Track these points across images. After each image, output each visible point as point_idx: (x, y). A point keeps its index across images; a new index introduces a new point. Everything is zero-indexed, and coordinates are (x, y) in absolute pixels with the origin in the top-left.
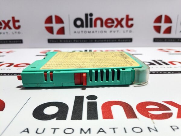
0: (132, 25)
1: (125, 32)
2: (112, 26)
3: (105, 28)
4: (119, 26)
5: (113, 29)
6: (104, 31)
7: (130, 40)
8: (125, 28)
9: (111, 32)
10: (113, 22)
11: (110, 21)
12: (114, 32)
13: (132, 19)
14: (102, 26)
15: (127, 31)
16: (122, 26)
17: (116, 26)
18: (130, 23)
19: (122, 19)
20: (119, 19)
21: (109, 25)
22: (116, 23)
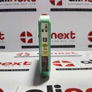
0: (74, 37)
1: (70, 41)
2: (62, 38)
3: (57, 39)
4: (66, 38)
5: (63, 39)
6: (57, 41)
7: (74, 46)
8: (70, 39)
9: (61, 41)
10: (63, 35)
11: (60, 35)
12: (64, 41)
13: (74, 34)
14: (56, 38)
15: (71, 41)
16: (68, 38)
17: (65, 38)
18: (73, 36)
19: (68, 34)
20: (66, 34)
21: (60, 37)
22: (64, 36)
